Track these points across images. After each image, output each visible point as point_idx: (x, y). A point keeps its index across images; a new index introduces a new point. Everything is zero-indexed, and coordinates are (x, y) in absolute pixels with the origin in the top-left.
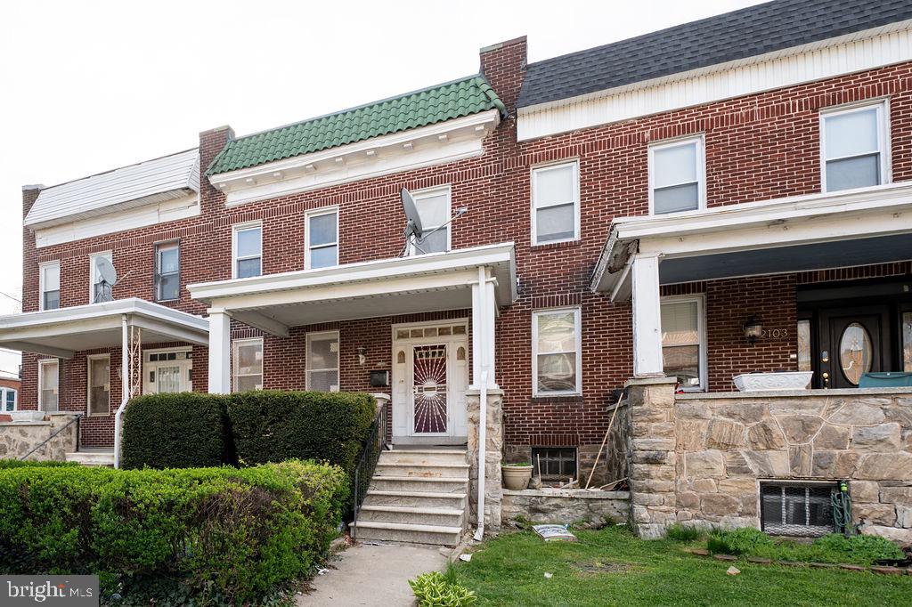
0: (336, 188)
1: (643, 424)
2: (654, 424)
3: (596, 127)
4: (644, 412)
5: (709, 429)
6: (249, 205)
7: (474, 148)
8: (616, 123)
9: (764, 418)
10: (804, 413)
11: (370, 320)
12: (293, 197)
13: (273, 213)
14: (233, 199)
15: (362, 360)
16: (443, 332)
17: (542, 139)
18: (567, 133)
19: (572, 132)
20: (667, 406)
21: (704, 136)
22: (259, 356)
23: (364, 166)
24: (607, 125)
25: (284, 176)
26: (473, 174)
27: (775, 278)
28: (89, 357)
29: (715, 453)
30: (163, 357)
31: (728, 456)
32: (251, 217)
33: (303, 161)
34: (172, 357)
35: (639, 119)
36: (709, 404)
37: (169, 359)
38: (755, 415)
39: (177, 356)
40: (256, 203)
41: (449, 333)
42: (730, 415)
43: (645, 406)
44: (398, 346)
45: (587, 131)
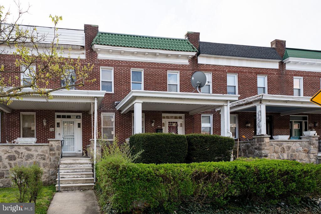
0: (142, 63)
1: (264, 147)
2: (266, 147)
3: (216, 65)
4: (264, 144)
5: (274, 148)
6: (108, 60)
7: (186, 62)
8: (220, 65)
9: (283, 146)
10: (289, 145)
11: (155, 111)
12: (126, 62)
13: (119, 66)
14: (101, 56)
15: (153, 125)
16: (176, 118)
17: (204, 64)
18: (209, 65)
19: (211, 65)
20: (268, 143)
21: (237, 75)
22: (113, 120)
23: (153, 58)
24: (218, 65)
25: (125, 53)
26: (186, 70)
27: (251, 113)
28: (21, 113)
29: (275, 154)
30: (64, 117)
31: (277, 155)
32: (109, 65)
33: (134, 50)
34: (69, 117)
35: (225, 66)
36: (274, 142)
37: (67, 118)
38: (281, 145)
39: (72, 117)
40: (111, 60)
41: (177, 118)
42: (277, 145)
43: (264, 142)
44: (164, 121)
45: (214, 66)
